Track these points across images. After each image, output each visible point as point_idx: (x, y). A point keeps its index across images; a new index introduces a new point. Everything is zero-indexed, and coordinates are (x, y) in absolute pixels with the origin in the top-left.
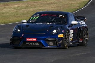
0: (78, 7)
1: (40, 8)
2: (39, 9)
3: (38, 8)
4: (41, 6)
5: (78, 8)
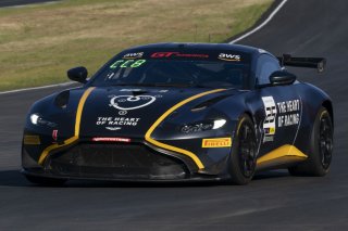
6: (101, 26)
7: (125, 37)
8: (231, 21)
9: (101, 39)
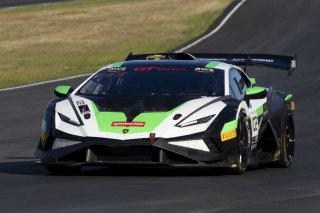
0: (184, 32)
1: (41, 41)
2: (37, 45)
3: (32, 41)
4: (44, 33)
5: (183, 36)
6: (59, 31)
7: (83, 41)
8: (185, 27)
9: (59, 43)
